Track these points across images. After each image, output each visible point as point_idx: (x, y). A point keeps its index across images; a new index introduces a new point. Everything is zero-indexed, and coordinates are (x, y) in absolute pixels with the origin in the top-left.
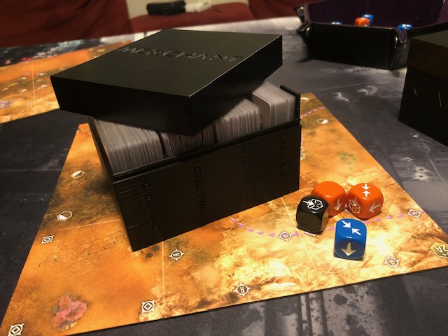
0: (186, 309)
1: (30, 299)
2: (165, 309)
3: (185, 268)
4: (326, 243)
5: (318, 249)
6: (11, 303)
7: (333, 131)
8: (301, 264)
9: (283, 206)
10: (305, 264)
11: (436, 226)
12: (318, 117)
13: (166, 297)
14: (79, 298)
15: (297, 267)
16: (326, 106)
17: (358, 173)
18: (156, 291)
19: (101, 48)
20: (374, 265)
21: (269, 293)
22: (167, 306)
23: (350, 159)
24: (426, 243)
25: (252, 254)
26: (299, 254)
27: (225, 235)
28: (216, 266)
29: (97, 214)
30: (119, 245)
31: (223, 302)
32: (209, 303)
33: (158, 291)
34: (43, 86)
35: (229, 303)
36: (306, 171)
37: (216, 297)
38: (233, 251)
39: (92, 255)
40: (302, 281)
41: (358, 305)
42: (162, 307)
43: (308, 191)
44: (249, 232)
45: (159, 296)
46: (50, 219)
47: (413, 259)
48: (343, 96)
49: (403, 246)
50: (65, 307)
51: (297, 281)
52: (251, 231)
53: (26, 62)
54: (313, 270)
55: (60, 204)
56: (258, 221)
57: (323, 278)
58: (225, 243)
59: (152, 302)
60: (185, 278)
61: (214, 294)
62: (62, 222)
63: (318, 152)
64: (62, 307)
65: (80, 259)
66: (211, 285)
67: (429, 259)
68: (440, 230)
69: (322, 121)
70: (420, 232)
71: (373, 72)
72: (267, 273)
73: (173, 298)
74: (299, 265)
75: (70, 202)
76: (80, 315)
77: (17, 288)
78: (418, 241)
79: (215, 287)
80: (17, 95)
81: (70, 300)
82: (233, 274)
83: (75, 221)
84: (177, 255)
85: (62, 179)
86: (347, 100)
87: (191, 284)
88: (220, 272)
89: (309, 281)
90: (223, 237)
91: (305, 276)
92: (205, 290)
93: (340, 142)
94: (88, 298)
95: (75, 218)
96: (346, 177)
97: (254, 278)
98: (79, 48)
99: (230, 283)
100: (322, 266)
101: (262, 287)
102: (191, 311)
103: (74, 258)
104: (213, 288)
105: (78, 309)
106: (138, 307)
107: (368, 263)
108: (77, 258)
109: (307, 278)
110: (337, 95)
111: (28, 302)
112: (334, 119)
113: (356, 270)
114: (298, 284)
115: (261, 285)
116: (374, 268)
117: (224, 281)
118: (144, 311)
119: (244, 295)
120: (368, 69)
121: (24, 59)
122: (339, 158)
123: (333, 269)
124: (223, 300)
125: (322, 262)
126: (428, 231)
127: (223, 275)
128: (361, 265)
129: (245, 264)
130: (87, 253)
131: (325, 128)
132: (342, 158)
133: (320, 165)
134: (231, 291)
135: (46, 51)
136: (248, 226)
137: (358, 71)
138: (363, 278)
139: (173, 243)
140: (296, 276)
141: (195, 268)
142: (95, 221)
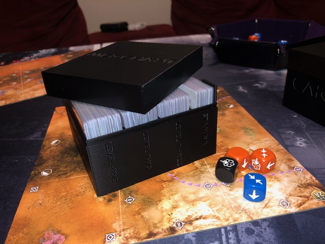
0: (139, 239)
1: (23, 233)
2: (123, 239)
3: (137, 210)
4: (237, 191)
5: (232, 195)
6: (8, 236)
7: (238, 113)
8: (220, 206)
9: (205, 165)
10: (223, 206)
11: (314, 178)
12: (226, 103)
13: (123, 230)
14: (59, 232)
15: (217, 208)
16: (232, 95)
17: (257, 142)
18: (116, 226)
19: (70, 54)
20: (272, 207)
21: (198, 227)
22: (124, 237)
23: (251, 132)
24: (308, 190)
25: (185, 199)
26: (219, 199)
27: (164, 186)
28: (159, 208)
29: (71, 171)
30: (87, 194)
31: (165, 234)
32: (155, 235)
33: (118, 226)
34: (29, 80)
35: (170, 234)
36: (220, 140)
37: (160, 230)
38: (171, 197)
39: (68, 200)
40: (222, 218)
41: (262, 235)
42: (121, 238)
43: (223, 154)
44: (182, 183)
45: (118, 230)
46: (36, 175)
47: (300, 202)
48: (243, 88)
49: (292, 193)
50: (49, 238)
51: (218, 218)
52: (183, 182)
53: (16, 64)
54: (229, 210)
55: (43, 163)
56: (188, 175)
57: (237, 216)
58: (165, 191)
59: (114, 234)
60: (137, 216)
61: (158, 228)
62: (45, 176)
63: (228, 127)
64: (46, 239)
65: (59, 203)
66: (156, 221)
67: (311, 202)
68: (317, 181)
69: (229, 106)
70: (303, 183)
71: (263, 72)
72: (196, 213)
73: (129, 231)
74: (218, 207)
75: (50, 162)
77: (12, 225)
78: (302, 189)
79: (159, 223)
80: (9, 86)
81: (52, 234)
82: (172, 214)
83: (54, 176)
84: (130, 200)
85: (44, 146)
86: (246, 91)
87: (141, 221)
88: (162, 212)
89: (227, 218)
90: (163, 187)
91: (223, 214)
92: (151, 225)
93: (243, 120)
94: (66, 232)
95: (54, 174)
96: (249, 145)
97: (187, 216)
98: (54, 54)
99: (170, 220)
100: (235, 207)
101: (193, 222)
102: (142, 240)
103: (54, 202)
104: (157, 224)
105: (58, 240)
106: (103, 238)
107: (268, 205)
108: (56, 202)
109: (225, 216)
110: (239, 88)
111: (21, 235)
112: (238, 104)
113: (259, 210)
114: (219, 220)
115: (192, 221)
116: (272, 208)
117: (165, 218)
118: (107, 240)
119: (180, 228)
120: (259, 70)
121: (14, 61)
122: (242, 131)
123: (243, 209)
124: (165, 232)
125: (235, 204)
126: (308, 182)
127: (164, 214)
128: (263, 206)
129: (180, 206)
130: (64, 199)
131: (231, 110)
132: (245, 131)
133: (230, 136)
134: (171, 225)
135: (30, 56)
136: (181, 179)
137: (252, 71)
138: (265, 215)
139: (127, 192)
140: (217, 214)
141: (144, 210)
142: (69, 176)
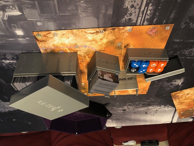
1: (163, 36)
2: (125, 29)
3: (117, 40)
5: (76, 41)
26: (82, 40)
31: (108, 29)
32: (112, 29)
33: (126, 34)
38: (102, 43)
49: (50, 39)
52: (95, 49)
54: (80, 35)
59: (128, 31)
60: (118, 37)
64: (154, 33)
68: (37, 42)
72: (94, 36)
74: (84, 37)
76: (149, 30)
78: (45, 40)
79: (109, 33)
81: (152, 35)
82: (103, 37)
84: (119, 44)
87: (116, 35)
88: (107, 38)
90: (104, 48)
91: (83, 33)
92: (113, 33)
94: (147, 35)
97: (98, 35)
100: (77, 36)
101: (96, 32)
102: (118, 28)
106: (132, 30)
113: (67, 33)
116: (61, 33)
119: (102, 30)
129: (99, 39)
134: (105, 32)
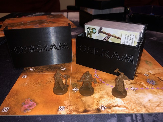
1: (14, 98)
3: (79, 96)
4: (140, 94)
5: (137, 96)
6: (6, 98)
10: (131, 101)
14: (33, 101)
21: (114, 111)
22: (70, 109)
25: (108, 94)
27: (96, 85)
28: (92, 97)
29: (45, 70)
30: (52, 83)
31: (94, 112)
32: (88, 111)
35: (97, 112)
37: (91, 109)
38: (100, 92)
45: (67, 105)
52: (108, 85)
54: (134, 104)
56: (111, 81)
57: (139, 108)
58: (96, 88)
59: (64, 107)
60: (78, 99)
62: (31, 71)
64: (26, 103)
65: (36, 86)
73: (73, 107)
74: (128, 101)
76: (33, 107)
77: (9, 93)
81: (30, 101)
82: (99, 101)
83: (36, 71)
84: (76, 89)
87: (81, 102)
88: (94, 99)
99: (97, 104)
104: (90, 105)
107: (159, 105)
109: (131, 107)
115: (111, 107)
117: (95, 103)
119: (103, 110)
123: (143, 105)
125: (138, 101)
128: (156, 106)
129: (104, 98)
130: (39, 84)
138: (157, 111)
139: (74, 85)
140: (127, 106)
142: (44, 73)
